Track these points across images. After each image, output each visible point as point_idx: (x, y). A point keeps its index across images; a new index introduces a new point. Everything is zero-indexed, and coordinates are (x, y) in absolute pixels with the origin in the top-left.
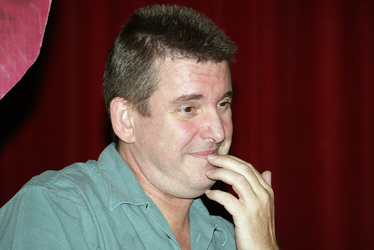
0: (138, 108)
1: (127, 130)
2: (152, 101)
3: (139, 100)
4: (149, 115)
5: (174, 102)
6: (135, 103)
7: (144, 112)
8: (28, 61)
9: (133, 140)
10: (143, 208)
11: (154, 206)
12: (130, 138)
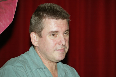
0: (39, 35)
1: (36, 42)
2: (42, 32)
3: (39, 32)
4: (42, 37)
5: (49, 33)
6: (38, 33)
7: (40, 36)
8: (9, 22)
9: (38, 45)
10: (43, 69)
11: (46, 68)
12: (37, 45)
